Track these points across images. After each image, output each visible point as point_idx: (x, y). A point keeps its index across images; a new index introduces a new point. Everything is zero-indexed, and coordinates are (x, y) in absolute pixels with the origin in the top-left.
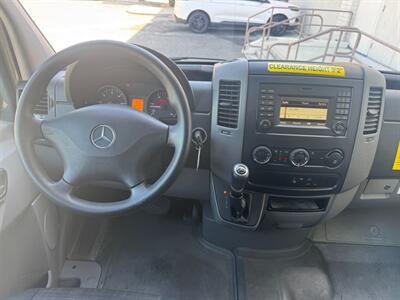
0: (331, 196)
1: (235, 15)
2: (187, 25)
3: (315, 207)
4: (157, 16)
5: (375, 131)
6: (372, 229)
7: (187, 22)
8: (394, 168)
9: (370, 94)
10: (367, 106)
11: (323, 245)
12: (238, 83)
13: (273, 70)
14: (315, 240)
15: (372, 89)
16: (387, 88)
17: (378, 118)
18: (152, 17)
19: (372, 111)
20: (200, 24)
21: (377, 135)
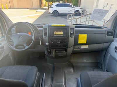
0: (67, 49)
1: (65, 11)
2: (52, 14)
3: (65, 51)
4: (45, 12)
7: (52, 13)
8: (79, 43)
9: (71, 29)
12: (47, 28)
14: (71, 61)
16: (75, 28)
17: (73, 33)
18: (43, 13)
19: (71, 32)
20: (56, 14)
21: (74, 37)
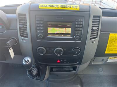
5: (96, 37)
6: (100, 69)
8: (106, 53)
9: (93, 19)
10: (92, 26)
11: (82, 76)
12: (25, 15)
13: (41, 8)
14: (79, 74)
15: (94, 17)
16: (103, 16)
17: (98, 31)
19: (94, 28)
21: (97, 39)
